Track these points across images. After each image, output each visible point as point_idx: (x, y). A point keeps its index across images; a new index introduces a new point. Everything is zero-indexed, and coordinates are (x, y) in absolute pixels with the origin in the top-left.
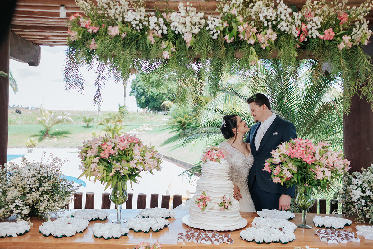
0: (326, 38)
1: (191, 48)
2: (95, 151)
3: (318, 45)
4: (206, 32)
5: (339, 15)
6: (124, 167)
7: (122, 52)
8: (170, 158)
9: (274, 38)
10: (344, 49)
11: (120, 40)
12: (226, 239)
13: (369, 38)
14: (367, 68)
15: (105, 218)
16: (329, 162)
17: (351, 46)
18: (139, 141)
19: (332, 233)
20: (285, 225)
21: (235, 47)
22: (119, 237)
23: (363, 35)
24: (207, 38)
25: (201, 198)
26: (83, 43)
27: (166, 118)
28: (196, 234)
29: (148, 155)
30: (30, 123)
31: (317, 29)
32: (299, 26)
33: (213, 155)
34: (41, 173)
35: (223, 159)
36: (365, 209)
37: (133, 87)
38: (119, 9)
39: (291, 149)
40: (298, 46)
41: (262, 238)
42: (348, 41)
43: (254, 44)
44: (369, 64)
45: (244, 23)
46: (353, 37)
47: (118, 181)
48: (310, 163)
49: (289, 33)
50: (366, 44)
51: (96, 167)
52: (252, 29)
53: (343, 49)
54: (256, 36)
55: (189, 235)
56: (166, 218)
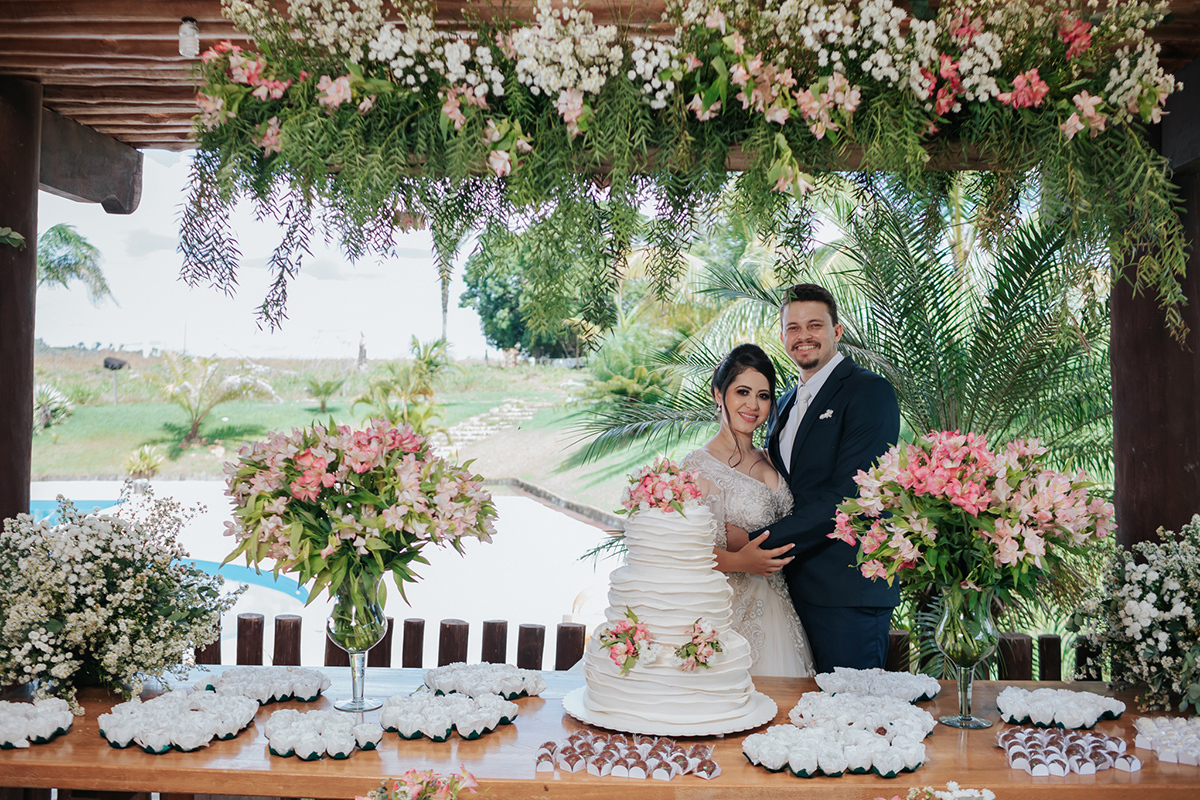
0: (1020, 101)
1: (579, 138)
2: (274, 476)
3: (996, 123)
4: (627, 89)
5: (1064, 28)
6: (368, 530)
7: (359, 156)
8: (588, 509)
9: (850, 102)
10: (1080, 136)
11: (354, 121)
12: (694, 763)
13: (1166, 100)
14: (1157, 196)
15: (315, 694)
16: (1041, 506)
17: (1102, 128)
18: (421, 445)
19: (1051, 743)
20: (897, 717)
21: (727, 133)
22: (346, 754)
23: (1146, 91)
24: (632, 106)
25: (621, 630)
26: (241, 134)
27: (575, 380)
28: (600, 746)
29: (447, 489)
30: (142, 401)
31: (990, 74)
32: (932, 62)
33: (659, 487)
34: (113, 549)
35: (695, 501)
36: (1167, 662)
37: (471, 278)
38: (351, 22)
39: (914, 467)
40: (932, 129)
41: (814, 758)
42: (1093, 110)
43: (789, 122)
44: (1162, 181)
45: (750, 57)
46: (1113, 99)
47: (352, 575)
48: (975, 512)
49: (901, 88)
50: (1157, 120)
51: (278, 527)
52: (778, 77)
53: (1076, 135)
54: (793, 97)
55: (574, 750)
56: (513, 697)
